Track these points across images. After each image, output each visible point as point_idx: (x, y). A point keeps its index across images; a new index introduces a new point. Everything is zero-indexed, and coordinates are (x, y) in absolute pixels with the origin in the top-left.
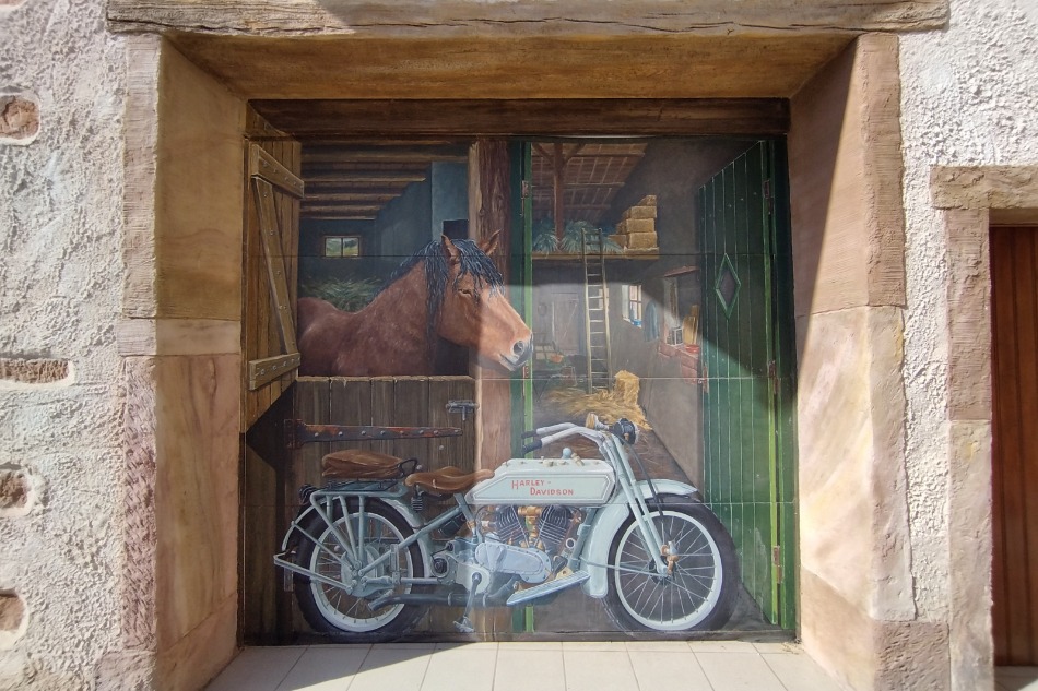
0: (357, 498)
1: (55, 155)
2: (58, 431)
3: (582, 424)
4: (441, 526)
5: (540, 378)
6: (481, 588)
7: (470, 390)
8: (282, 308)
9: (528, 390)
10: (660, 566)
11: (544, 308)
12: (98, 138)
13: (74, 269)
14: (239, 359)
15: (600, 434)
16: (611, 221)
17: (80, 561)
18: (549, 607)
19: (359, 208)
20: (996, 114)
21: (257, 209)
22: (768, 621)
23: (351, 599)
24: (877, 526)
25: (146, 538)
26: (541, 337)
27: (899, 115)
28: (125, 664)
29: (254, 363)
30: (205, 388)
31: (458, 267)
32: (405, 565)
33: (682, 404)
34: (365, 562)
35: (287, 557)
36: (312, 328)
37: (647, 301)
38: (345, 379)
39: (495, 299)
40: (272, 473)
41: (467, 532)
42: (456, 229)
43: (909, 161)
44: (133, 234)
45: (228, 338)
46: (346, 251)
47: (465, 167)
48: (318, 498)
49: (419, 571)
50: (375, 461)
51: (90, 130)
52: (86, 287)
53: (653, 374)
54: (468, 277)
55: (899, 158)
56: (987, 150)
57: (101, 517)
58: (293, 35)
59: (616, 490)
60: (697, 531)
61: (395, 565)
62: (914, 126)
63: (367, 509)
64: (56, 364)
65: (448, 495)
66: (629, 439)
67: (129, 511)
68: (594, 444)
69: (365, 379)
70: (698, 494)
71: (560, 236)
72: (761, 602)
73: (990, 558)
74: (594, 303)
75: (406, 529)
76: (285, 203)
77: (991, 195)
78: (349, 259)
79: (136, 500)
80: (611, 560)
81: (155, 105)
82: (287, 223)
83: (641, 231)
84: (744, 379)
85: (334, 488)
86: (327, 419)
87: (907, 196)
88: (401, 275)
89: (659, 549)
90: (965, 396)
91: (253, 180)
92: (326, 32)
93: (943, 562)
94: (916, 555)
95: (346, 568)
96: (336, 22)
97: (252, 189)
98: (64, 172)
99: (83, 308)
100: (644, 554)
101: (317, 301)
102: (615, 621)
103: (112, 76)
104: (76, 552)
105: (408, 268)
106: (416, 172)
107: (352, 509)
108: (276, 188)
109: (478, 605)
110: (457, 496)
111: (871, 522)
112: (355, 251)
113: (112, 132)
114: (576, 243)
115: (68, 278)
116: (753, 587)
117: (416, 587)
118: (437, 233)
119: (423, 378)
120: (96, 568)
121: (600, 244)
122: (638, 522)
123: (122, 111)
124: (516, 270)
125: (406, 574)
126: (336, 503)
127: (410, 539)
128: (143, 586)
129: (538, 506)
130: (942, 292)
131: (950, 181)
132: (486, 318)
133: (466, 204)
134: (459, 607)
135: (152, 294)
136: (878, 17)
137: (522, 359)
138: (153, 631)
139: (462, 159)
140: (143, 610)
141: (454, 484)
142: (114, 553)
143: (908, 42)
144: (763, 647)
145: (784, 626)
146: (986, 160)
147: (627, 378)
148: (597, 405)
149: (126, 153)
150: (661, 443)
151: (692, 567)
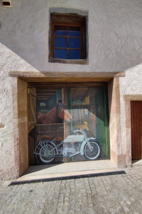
0: (46, 142)
1: (2, 95)
2: (4, 135)
3: (79, 130)
4: (59, 146)
5: (73, 123)
6: (65, 155)
7: (63, 125)
8: (34, 114)
9: (71, 125)
10: (91, 150)
11: (73, 113)
12: (8, 92)
13: (5, 111)
14: (27, 122)
15: (82, 131)
16: (83, 100)
17: (8, 154)
18: (75, 157)
19: (45, 98)
20: (131, 88)
21: (29, 99)
22: (106, 157)
23: (46, 158)
24: (117, 142)
25: (17, 150)
26: (73, 117)
27: (119, 88)
28: (15, 168)
29: (30, 123)
30: (24, 127)
31: (61, 107)
32: (54, 152)
33: (94, 126)
34: (48, 152)
35: (36, 152)
36: (39, 117)
37: (88, 111)
38: (44, 125)
39: (66, 112)
40: (33, 139)
41: (63, 147)
42: (60, 101)
43: (120, 94)
44: (14, 106)
45: (26, 119)
46: (44, 105)
47: (61, 92)
48: (40, 143)
49: (56, 153)
50: (49, 137)
51: (7, 91)
52: (7, 114)
53: (89, 122)
54: (62, 108)
55: (119, 94)
56: (130, 92)
57: (11, 147)
58: (37, 77)
59: (85, 139)
60: (96, 144)
61: (52, 152)
62: (121, 89)
63: (48, 144)
64: (3, 125)
65: (60, 141)
66: (86, 132)
67: (15, 146)
68: (81, 133)
69: (47, 124)
70: (96, 139)
71: (76, 102)
72: (105, 154)
73: (131, 146)
74: (81, 112)
75: (54, 147)
76: (34, 98)
77: (131, 98)
78: (44, 106)
79: (16, 145)
80: (84, 149)
81: (17, 87)
82: (34, 101)
83: (87, 101)
84: (102, 122)
85: (43, 141)
86: (41, 131)
87: (120, 99)
88: (52, 108)
89: (91, 148)
90: (128, 125)
91: (28, 94)
92: (42, 76)
93: (125, 147)
94: (122, 146)
95: (45, 153)
96: (43, 75)
97: (28, 96)
98: (3, 97)
99: (7, 117)
100: (89, 148)
101: (39, 113)
102: (85, 158)
103: (10, 83)
104: (7, 152)
105: (53, 107)
106: (54, 93)
107: (46, 144)
108: (32, 95)
109: (65, 157)
110: (61, 141)
111: (116, 142)
112: (45, 105)
113: (10, 91)
114: (78, 103)
115: (4, 113)
116: (104, 152)
117: (56, 155)
118: (57, 102)
119: (56, 124)
120: (10, 155)
121: (82, 103)
122: (88, 144)
123: (12, 88)
124: (69, 107)
125: (54, 153)
126: (43, 144)
127: (55, 148)
128: (17, 157)
129: (73, 142)
130: (125, 111)
131: (126, 97)
132: (65, 114)
133: (62, 97)
134: (62, 158)
135: (17, 115)
136: (116, 75)
137: (70, 121)
138: (19, 163)
139: (61, 91)
140: (17, 160)
141: (61, 140)
142: (13, 152)
143: (120, 78)
144: (105, 160)
145: (108, 157)
146: (130, 94)
147: (86, 123)
148: (82, 127)
149: (13, 94)
150: (91, 132)
151: (96, 150)
